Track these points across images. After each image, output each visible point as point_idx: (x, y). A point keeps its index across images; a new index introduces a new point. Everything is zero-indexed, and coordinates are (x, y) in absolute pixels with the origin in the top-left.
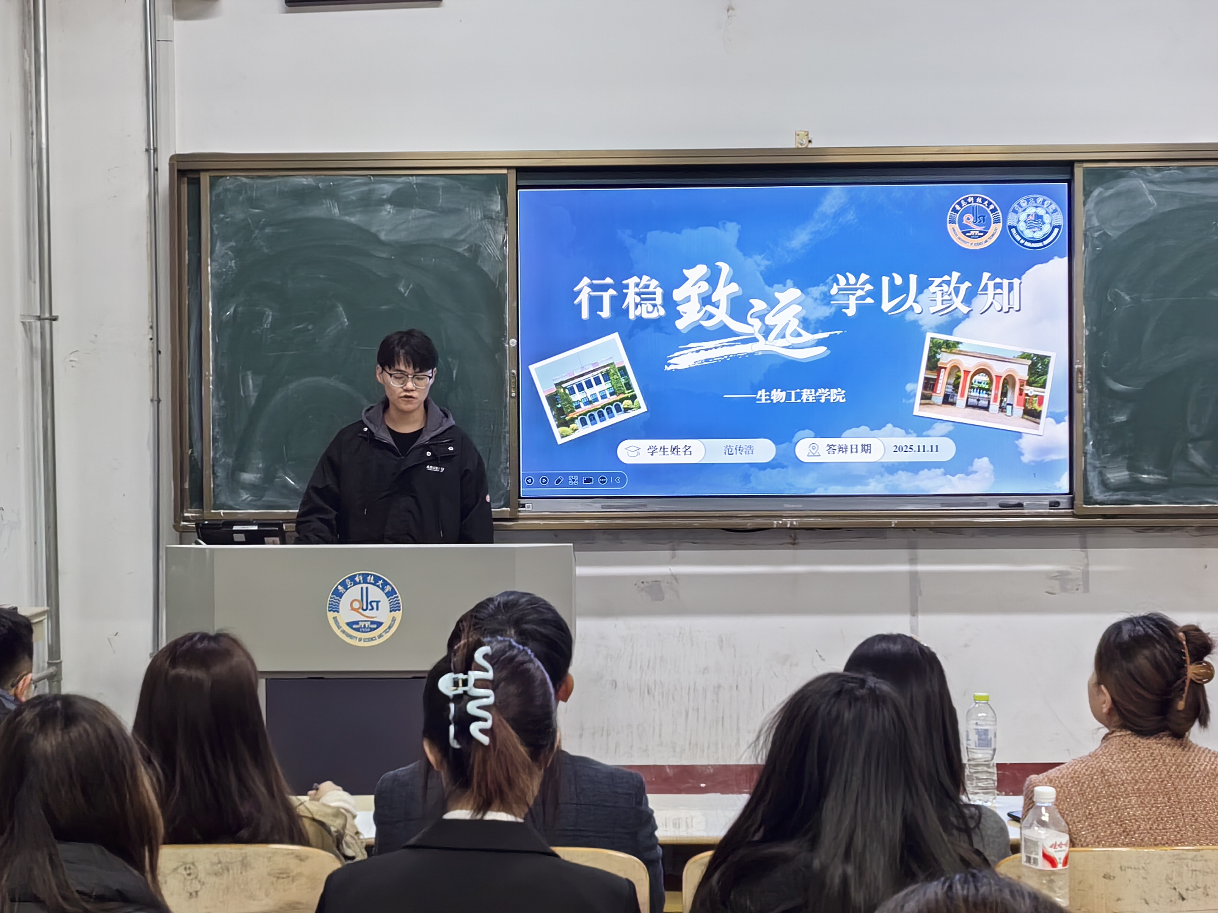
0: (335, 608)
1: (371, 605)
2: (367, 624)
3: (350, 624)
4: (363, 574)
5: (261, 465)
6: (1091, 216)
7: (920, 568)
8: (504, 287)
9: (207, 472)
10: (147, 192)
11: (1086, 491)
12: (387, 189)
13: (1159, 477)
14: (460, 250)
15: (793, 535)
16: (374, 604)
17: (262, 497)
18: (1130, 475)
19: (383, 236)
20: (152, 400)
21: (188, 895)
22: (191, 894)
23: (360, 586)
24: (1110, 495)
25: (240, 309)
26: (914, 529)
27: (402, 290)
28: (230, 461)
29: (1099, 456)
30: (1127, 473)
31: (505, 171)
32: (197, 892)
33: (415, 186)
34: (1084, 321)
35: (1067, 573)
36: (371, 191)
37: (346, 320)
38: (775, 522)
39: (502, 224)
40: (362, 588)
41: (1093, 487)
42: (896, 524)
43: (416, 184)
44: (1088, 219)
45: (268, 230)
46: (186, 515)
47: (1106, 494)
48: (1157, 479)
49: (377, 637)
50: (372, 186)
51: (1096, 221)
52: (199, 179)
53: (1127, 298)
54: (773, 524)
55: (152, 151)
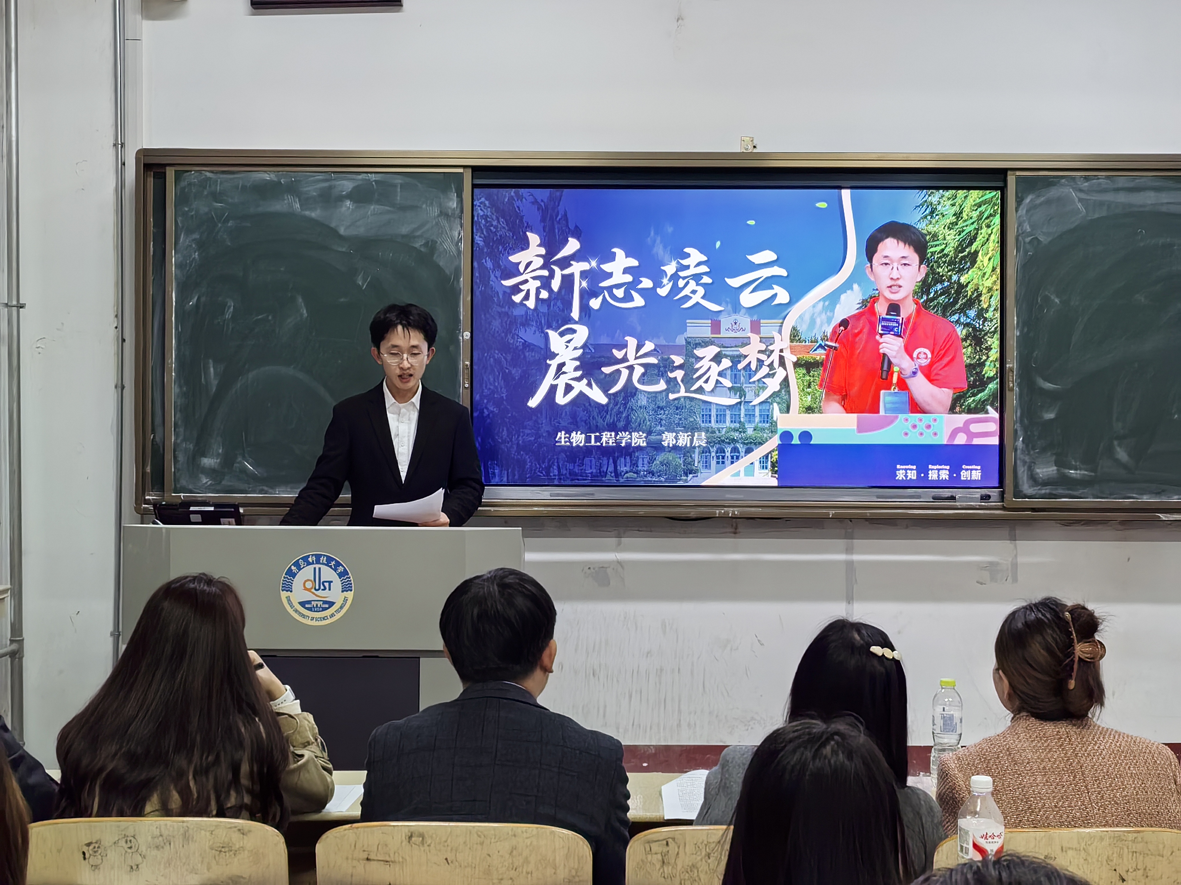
0: (288, 588)
1: (325, 585)
2: (320, 603)
3: (303, 604)
4: (315, 555)
5: (220, 451)
6: (1024, 221)
7: (856, 557)
8: (458, 281)
9: (169, 457)
10: (114, 185)
11: (1016, 485)
12: (347, 185)
13: (1086, 473)
14: (417, 245)
15: (734, 525)
16: (327, 584)
17: (221, 482)
18: (1058, 470)
19: (342, 231)
20: (116, 387)
21: (129, 868)
22: (132, 868)
23: (312, 567)
24: (1039, 489)
25: (203, 299)
26: (851, 520)
27: (360, 283)
28: (191, 446)
29: (1029, 452)
30: (1055, 468)
31: (461, 170)
32: (137, 866)
33: (374, 183)
34: (1015, 322)
35: (997, 564)
36: (330, 188)
37: (305, 311)
38: (717, 511)
39: (458, 221)
40: (315, 569)
41: (1023, 482)
42: (833, 514)
43: (375, 181)
44: (1020, 225)
45: (230, 224)
46: (147, 497)
47: (1035, 488)
48: (1084, 474)
49: (329, 617)
50: (333, 183)
51: (1028, 227)
52: (165, 173)
53: (1057, 301)
54: (716, 514)
55: (120, 146)
